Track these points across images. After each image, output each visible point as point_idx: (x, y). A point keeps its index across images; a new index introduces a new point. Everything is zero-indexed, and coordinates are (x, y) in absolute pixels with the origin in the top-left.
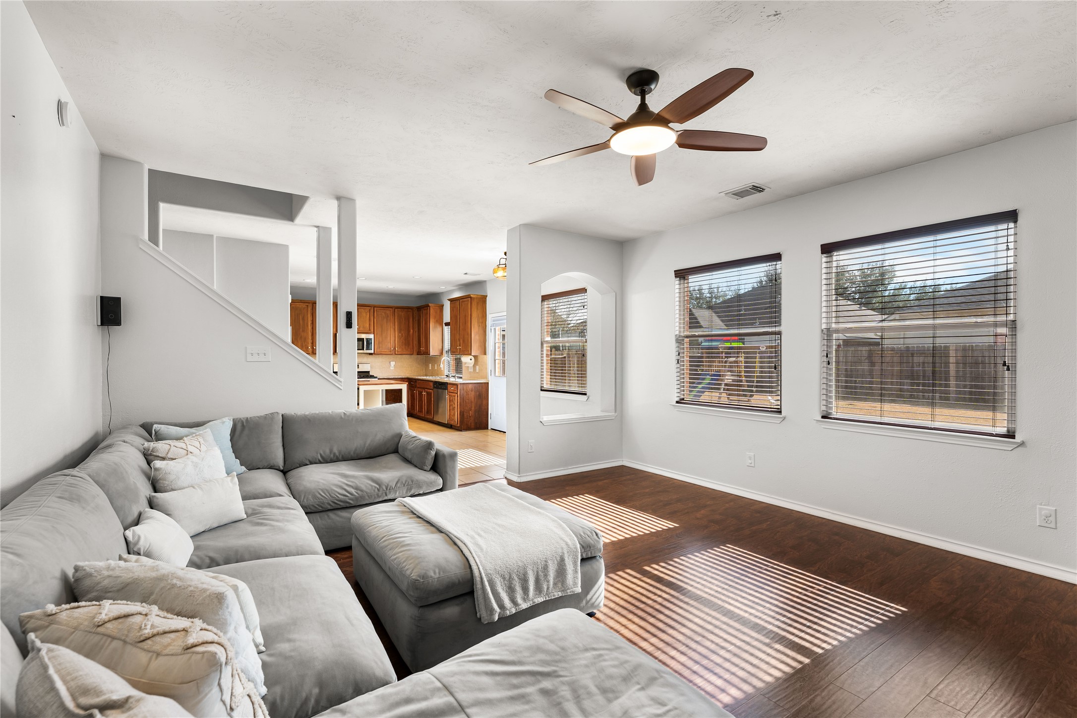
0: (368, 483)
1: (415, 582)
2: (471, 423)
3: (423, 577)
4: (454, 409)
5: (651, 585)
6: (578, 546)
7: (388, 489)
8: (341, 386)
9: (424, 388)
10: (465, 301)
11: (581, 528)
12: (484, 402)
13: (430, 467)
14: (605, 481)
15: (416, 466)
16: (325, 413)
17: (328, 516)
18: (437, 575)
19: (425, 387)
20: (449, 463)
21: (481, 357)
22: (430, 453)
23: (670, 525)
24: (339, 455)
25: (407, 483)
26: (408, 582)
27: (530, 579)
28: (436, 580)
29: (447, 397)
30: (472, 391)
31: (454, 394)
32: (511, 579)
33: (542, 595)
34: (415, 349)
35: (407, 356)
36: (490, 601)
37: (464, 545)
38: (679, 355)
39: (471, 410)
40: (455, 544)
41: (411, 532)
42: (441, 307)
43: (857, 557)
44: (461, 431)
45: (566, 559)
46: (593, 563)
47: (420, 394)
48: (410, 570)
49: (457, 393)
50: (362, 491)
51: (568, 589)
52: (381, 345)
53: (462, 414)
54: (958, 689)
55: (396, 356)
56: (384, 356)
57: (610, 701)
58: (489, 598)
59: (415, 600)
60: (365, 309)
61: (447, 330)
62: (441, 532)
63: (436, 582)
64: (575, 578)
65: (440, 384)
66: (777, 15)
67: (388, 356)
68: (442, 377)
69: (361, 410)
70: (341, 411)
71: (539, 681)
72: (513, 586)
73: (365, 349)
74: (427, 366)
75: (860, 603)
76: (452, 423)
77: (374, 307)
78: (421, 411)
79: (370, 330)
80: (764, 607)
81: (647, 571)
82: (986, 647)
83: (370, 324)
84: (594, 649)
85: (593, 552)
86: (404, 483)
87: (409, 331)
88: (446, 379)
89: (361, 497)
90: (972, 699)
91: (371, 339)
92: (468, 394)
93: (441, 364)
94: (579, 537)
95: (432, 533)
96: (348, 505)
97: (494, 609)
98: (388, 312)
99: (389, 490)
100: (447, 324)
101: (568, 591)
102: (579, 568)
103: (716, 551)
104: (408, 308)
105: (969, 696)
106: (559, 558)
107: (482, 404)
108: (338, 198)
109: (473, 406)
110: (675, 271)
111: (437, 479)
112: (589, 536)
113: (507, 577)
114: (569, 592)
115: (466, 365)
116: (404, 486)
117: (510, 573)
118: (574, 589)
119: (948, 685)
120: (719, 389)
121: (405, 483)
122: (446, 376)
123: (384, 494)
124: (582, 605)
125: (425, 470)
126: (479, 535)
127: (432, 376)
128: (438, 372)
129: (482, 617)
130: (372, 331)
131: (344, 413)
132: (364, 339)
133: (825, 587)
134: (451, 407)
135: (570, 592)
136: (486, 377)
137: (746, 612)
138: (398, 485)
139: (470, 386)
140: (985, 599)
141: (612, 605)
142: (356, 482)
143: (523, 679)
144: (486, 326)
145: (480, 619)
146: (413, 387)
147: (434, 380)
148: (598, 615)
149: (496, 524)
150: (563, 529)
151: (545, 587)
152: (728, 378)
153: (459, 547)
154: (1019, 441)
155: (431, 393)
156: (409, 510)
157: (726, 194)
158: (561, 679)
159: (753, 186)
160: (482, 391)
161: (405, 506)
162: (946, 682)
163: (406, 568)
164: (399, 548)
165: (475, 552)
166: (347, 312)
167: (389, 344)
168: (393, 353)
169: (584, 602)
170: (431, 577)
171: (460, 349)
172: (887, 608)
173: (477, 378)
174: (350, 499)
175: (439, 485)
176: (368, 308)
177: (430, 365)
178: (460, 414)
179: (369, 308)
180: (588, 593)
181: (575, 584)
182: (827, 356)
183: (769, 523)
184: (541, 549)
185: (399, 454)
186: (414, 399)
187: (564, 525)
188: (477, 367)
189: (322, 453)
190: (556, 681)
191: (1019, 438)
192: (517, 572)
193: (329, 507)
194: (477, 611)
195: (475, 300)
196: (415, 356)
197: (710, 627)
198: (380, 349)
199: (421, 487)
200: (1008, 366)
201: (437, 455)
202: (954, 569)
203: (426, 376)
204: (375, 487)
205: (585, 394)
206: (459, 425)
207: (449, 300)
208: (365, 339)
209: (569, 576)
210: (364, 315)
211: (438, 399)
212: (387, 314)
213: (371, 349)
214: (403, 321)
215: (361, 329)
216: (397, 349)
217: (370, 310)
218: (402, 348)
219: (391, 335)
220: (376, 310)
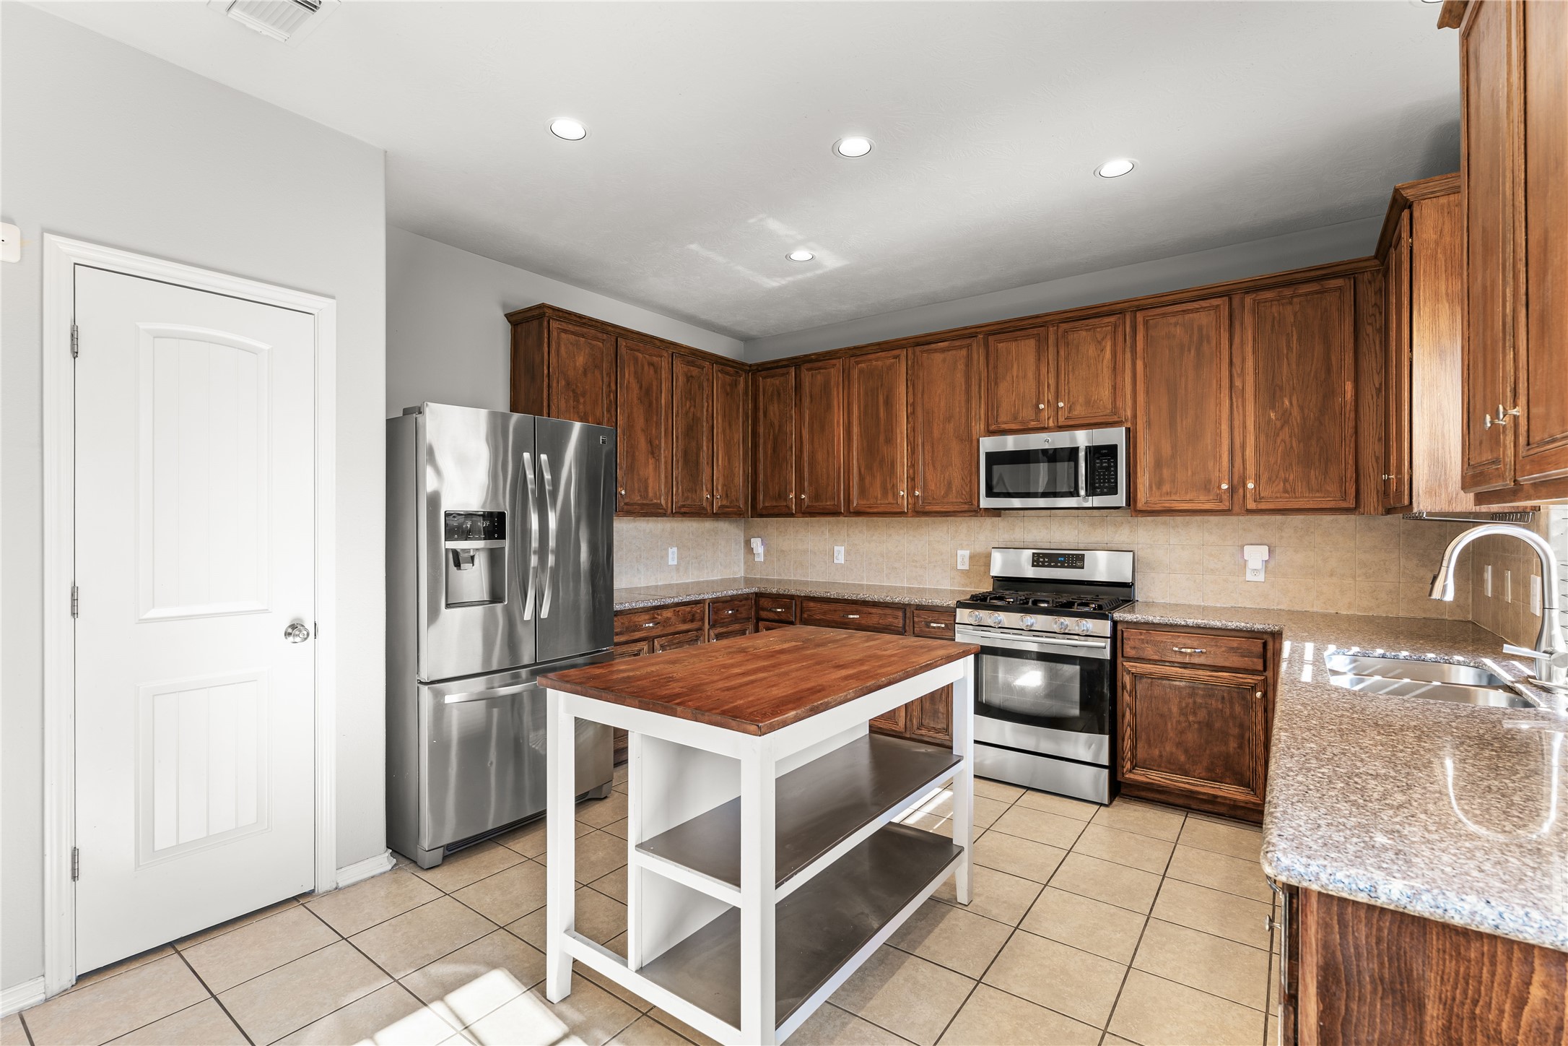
34: (1373, 479)
52: (1166, 473)
55: (1261, 518)
60: (1094, 328)
67: (1214, 519)
73: (1082, 492)
77: (1135, 308)
79: (1115, 411)
83: (1114, 388)
87: (1329, 392)
91: (1112, 450)
98: (1203, 316)
104: (1320, 275)
130: (1125, 413)
132: (1076, 449)
167: (1209, 464)
168: (1233, 506)
176: (1106, 320)
179: (1112, 319)
198: (1166, 488)
208: (1082, 454)
210: (1092, 351)
212: (1200, 328)
213: (1113, 490)
214: (1289, 347)
215: (1079, 410)
216: (1250, 485)
217: (1115, 327)
218: (1286, 480)
219: (1218, 423)
220: (1146, 323)
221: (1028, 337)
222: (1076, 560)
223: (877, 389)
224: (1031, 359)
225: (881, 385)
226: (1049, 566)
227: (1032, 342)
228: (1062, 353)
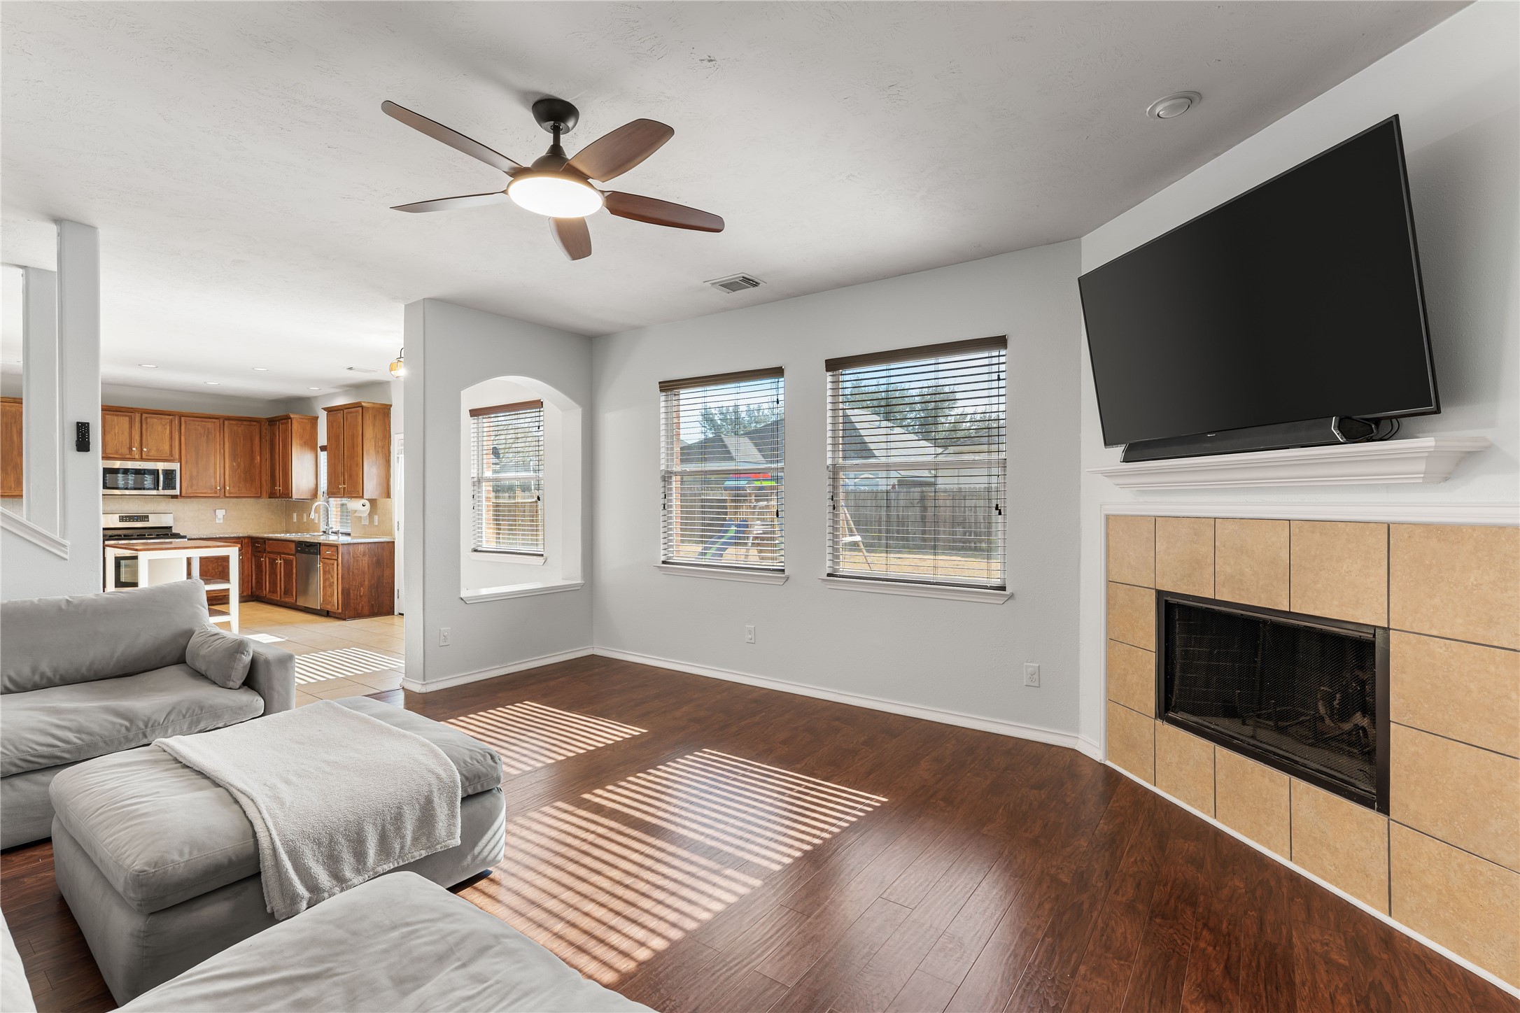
0: (105, 720)
1: (138, 875)
2: (362, 607)
3: (156, 865)
4: (331, 585)
5: (585, 819)
6: (458, 777)
7: (150, 725)
8: (66, 553)
9: (279, 553)
10: (351, 412)
11: (467, 752)
12: (387, 572)
13: (239, 682)
14: (560, 679)
15: (214, 683)
16: (25, 602)
17: (12, 786)
18: (186, 857)
19: (281, 551)
20: (277, 673)
21: (382, 502)
22: (240, 660)
23: (635, 731)
24: (54, 675)
25: (190, 711)
26: (126, 878)
27: (369, 838)
28: (182, 865)
29: (320, 566)
30: (364, 555)
31: (332, 562)
32: (332, 841)
33: (392, 860)
34: (266, 488)
35: (249, 500)
36: (291, 884)
37: (250, 802)
38: (665, 498)
39: (362, 585)
40: (236, 802)
41: (158, 793)
42: (314, 420)
43: (852, 745)
44: (345, 620)
45: (436, 799)
46: (486, 801)
47: (273, 562)
48: (133, 857)
49: (337, 560)
50: (91, 734)
51: (438, 844)
52: (194, 482)
53: (346, 593)
54: (913, 882)
55: (228, 499)
56: (203, 500)
57: (405, 994)
58: (289, 880)
59: (141, 905)
60: (161, 419)
61: (323, 456)
62: (218, 785)
63: (181, 869)
64: (451, 825)
65: (308, 546)
66: (712, 61)
67: (211, 500)
68: (316, 534)
69: (109, 594)
70: (61, 597)
71: (297, 990)
72: (336, 853)
73: (160, 488)
74: (290, 517)
75: (839, 800)
76: (329, 608)
77: (181, 415)
78: (273, 591)
79: (171, 454)
80: (726, 824)
81: (585, 799)
82: (953, 828)
83: (171, 446)
84: (408, 924)
85: (485, 784)
86: (184, 712)
87: (252, 458)
88: (322, 538)
89: (88, 745)
90: (923, 891)
91: (173, 472)
92: (357, 561)
93: (312, 513)
94: (462, 764)
95: (200, 789)
96: (58, 762)
97: (298, 895)
98: (210, 425)
99: (152, 726)
100: (323, 448)
101: (438, 846)
102: (459, 810)
103: (687, 759)
104: (250, 420)
105: (921, 889)
106: (422, 801)
107: (383, 575)
108: (57, 221)
109: (367, 580)
110: (660, 383)
111: (253, 701)
112: (478, 762)
113: (325, 841)
114: (439, 848)
115: (356, 514)
116: (184, 717)
117: (330, 835)
118: (449, 841)
119: (903, 881)
120: (746, 544)
121: (186, 713)
122: (324, 532)
123: (141, 736)
124: (465, 863)
125: (230, 689)
126: (288, 782)
127: (297, 532)
128: (311, 526)
129: (275, 911)
130: (177, 456)
131: (67, 601)
132: (158, 470)
133: (806, 787)
134: (327, 583)
135: (441, 848)
136: (391, 533)
137: (702, 834)
138: (172, 717)
139: (361, 548)
140: (969, 774)
141: (519, 856)
142: (80, 720)
143: (270, 992)
144: (390, 452)
145: (273, 913)
146: (260, 552)
147: (296, 539)
148: (495, 874)
149: (325, 761)
150: (436, 755)
151: (397, 847)
152: (757, 528)
153: (241, 807)
154: (1008, 593)
155: (292, 561)
156: (170, 757)
157: (713, 284)
158: (335, 979)
159: (743, 277)
160: (383, 556)
161: (165, 751)
162: (903, 876)
163: (127, 854)
164: (125, 823)
165: (268, 810)
166: (78, 423)
167: (213, 480)
168: (221, 494)
169: (469, 858)
170: (173, 861)
171: (344, 488)
172: (868, 802)
173: (376, 535)
174: (63, 751)
175: (256, 710)
176: (167, 417)
177: (295, 515)
178: (342, 593)
179: (171, 417)
180: (475, 844)
181: (451, 835)
182: (832, 500)
183: (763, 714)
184: (392, 790)
185: (188, 665)
186: (261, 571)
187: (440, 751)
188: (376, 518)
189: (13, 674)
190: (323, 985)
191: (1007, 592)
192: (345, 830)
193: (14, 770)
194: (267, 903)
195: (371, 412)
196: (265, 501)
197: (649, 862)
198: (195, 488)
199: (219, 717)
200: (1000, 510)
201: (254, 662)
202: (948, 745)
203: (287, 532)
204: (121, 725)
205: (542, 555)
206: (340, 611)
207: (325, 409)
208: (160, 472)
209: (441, 824)
210: (160, 428)
211: (308, 571)
212: (208, 429)
213: (174, 488)
214: (240, 441)
215: (153, 453)
216: (228, 488)
217: (171, 422)
218: (239, 487)
219: (215, 465)
220: (185, 422)
221: (125, 416)
222: (145, 518)
223: (11, 424)
224: (126, 426)
225: (15, 422)
226: (129, 521)
227: (127, 419)
228: (144, 426)
